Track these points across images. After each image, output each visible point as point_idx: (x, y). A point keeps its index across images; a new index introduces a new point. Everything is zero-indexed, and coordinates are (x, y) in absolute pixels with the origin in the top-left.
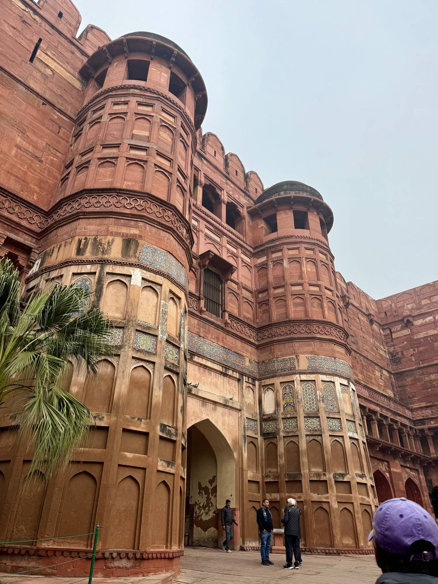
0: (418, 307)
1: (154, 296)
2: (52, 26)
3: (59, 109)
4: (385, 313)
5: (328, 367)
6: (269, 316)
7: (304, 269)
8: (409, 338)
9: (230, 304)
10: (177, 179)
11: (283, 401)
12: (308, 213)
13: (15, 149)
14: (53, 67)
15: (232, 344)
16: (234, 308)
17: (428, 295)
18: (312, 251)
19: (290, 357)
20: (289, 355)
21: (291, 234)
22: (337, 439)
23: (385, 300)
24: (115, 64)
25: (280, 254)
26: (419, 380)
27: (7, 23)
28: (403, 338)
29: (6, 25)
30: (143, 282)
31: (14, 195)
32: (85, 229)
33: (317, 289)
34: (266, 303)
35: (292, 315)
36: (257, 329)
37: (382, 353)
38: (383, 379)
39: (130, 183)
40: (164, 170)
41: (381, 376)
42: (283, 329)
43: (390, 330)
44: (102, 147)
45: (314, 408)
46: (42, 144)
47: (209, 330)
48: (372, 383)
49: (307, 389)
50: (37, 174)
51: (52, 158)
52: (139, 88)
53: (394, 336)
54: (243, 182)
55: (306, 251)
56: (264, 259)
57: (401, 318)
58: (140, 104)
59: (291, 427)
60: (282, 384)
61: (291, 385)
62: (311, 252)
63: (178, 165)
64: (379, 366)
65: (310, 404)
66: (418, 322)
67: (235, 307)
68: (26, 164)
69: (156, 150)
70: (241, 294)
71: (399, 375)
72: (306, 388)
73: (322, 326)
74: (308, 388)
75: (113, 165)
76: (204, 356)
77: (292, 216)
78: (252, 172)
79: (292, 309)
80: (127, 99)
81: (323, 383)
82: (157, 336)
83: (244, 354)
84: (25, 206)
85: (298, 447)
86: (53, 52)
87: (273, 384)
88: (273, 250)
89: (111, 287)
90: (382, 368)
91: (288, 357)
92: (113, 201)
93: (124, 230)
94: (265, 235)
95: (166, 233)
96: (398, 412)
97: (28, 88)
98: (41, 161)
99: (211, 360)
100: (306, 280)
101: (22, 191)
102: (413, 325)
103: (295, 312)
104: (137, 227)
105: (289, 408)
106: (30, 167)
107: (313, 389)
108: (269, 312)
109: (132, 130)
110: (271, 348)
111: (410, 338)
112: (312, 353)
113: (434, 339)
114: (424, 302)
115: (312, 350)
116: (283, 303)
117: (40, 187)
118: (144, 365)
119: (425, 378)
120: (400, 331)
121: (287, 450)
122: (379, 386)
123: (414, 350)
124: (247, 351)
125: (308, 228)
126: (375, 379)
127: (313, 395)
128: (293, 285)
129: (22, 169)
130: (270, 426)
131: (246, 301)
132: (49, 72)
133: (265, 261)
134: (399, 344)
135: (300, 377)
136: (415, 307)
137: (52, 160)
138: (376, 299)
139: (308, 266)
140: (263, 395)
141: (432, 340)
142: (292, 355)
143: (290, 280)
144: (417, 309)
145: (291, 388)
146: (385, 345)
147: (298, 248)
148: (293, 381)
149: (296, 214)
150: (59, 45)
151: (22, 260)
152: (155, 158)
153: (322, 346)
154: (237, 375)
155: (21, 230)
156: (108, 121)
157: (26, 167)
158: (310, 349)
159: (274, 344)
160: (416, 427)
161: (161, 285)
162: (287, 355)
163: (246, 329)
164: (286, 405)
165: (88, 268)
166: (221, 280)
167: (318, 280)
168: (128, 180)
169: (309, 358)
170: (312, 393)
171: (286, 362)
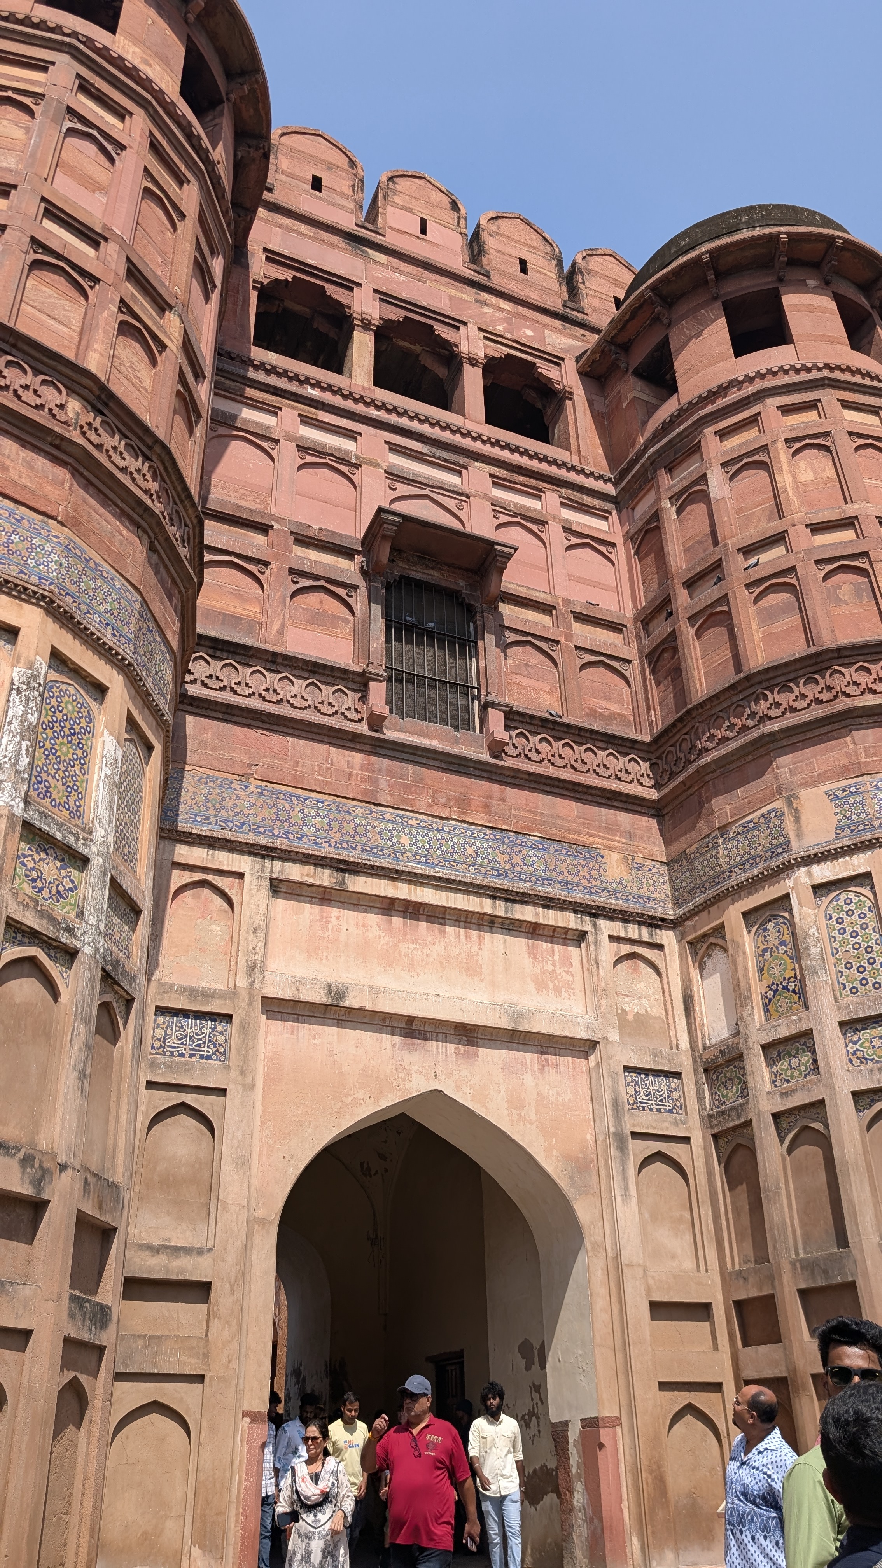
6: (683, 687)
7: (784, 480)
9: (519, 679)
10: (35, 242)
11: (761, 980)
12: (781, 289)
15: (535, 813)
16: (534, 690)
18: (810, 412)
19: (764, 810)
20: (763, 802)
21: (723, 378)
33: (843, 535)
34: (669, 646)
35: (758, 656)
47: (420, 780)
49: (843, 915)
54: (557, 286)
56: (649, 500)
59: (796, 1073)
61: (782, 913)
62: (805, 417)
63: (46, 201)
67: (545, 686)
70: (570, 637)
72: (839, 909)
76: (398, 872)
79: (753, 634)
83: (598, 842)
85: (829, 1145)
88: (673, 456)
91: (758, 814)
94: (642, 423)
103: (770, 639)
105: (783, 1002)
107: (865, 910)
108: (680, 674)
110: (699, 797)
112: (845, 772)
115: (844, 761)
124: (611, 829)
125: (792, 342)
128: (750, 550)
131: (596, 658)
133: (653, 507)
135: (810, 875)
140: (695, 976)
142: (773, 800)
143: (734, 536)
145: (781, 924)
147: (752, 421)
148: (787, 897)
149: (735, 308)
154: (569, 920)
158: (836, 757)
159: (708, 779)
162: (755, 809)
164: (770, 994)
166: (469, 607)
167: (847, 500)
169: (839, 793)
170: (864, 927)
171: (756, 833)
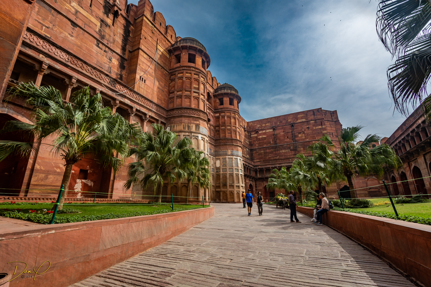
1: (203, 142)
2: (159, 31)
3: (165, 69)
4: (250, 127)
5: (236, 154)
6: (219, 136)
8: (256, 137)
11: (223, 163)
12: (234, 99)
14: (161, 51)
20: (225, 149)
21: (228, 107)
22: (237, 175)
23: (250, 122)
24: (184, 53)
25: (224, 114)
26: (258, 152)
27: (149, 35)
30: (201, 138)
32: (184, 121)
34: (218, 131)
35: (227, 137)
36: (215, 140)
37: (247, 142)
38: (246, 151)
39: (195, 106)
42: (224, 141)
43: (251, 134)
45: (232, 166)
46: (163, 85)
51: (166, 89)
53: (252, 136)
55: (233, 114)
56: (218, 115)
57: (255, 130)
58: (195, 74)
59: (224, 171)
60: (223, 159)
65: (230, 165)
66: (260, 132)
69: (201, 93)
71: (251, 150)
73: (236, 141)
74: (230, 160)
75: (190, 99)
77: (229, 100)
80: (191, 72)
81: (235, 159)
85: (226, 177)
86: (161, 44)
87: (220, 158)
89: (193, 139)
90: (246, 148)
93: (195, 122)
94: (219, 105)
97: (158, 63)
98: (164, 92)
100: (232, 125)
103: (228, 135)
104: (198, 121)
107: (232, 161)
108: (219, 134)
109: (193, 85)
110: (219, 147)
120: (254, 134)
121: (223, 177)
123: (258, 142)
128: (228, 126)
132: (161, 53)
134: (253, 139)
135: (228, 157)
138: (247, 121)
139: (233, 120)
140: (216, 161)
143: (227, 124)
144: (261, 127)
145: (225, 160)
146: (248, 139)
148: (226, 158)
150: (162, 39)
152: (201, 96)
153: (235, 147)
156: (185, 80)
158: (232, 148)
159: (221, 146)
160: (255, 168)
161: (204, 138)
164: (223, 165)
165: (187, 134)
167: (236, 125)
168: (194, 104)
169: (231, 151)
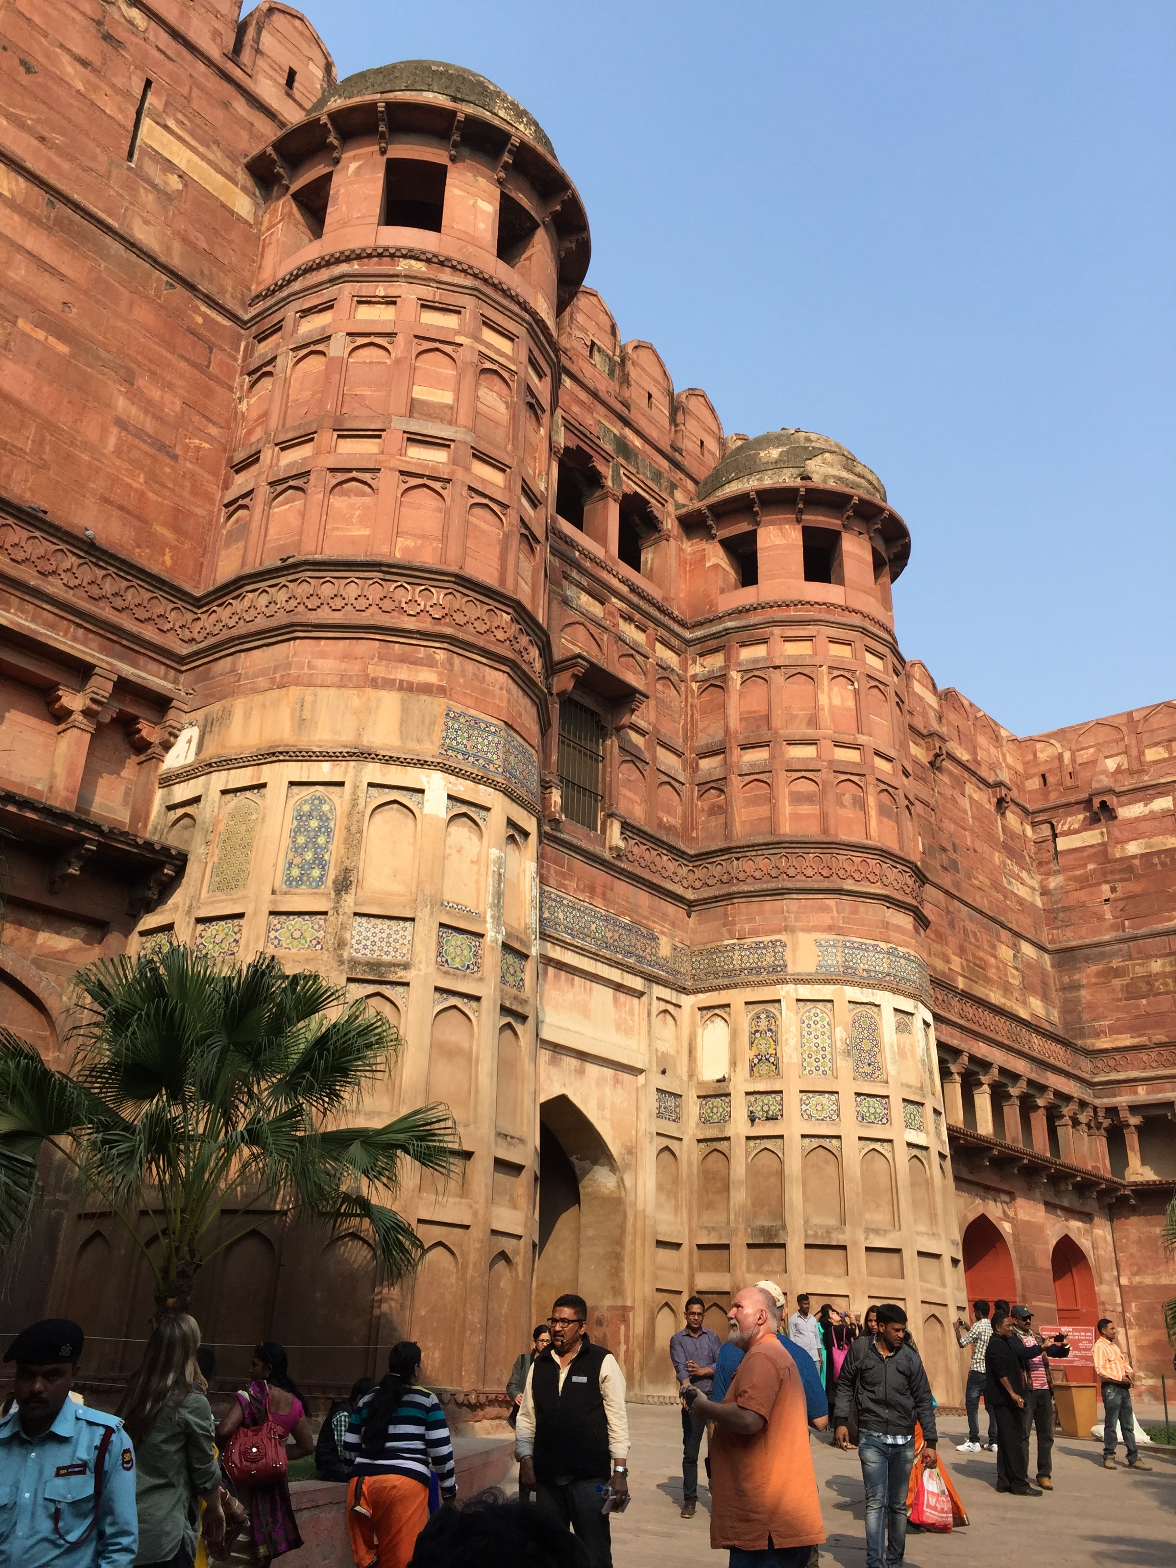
0: (1136, 767)
1: (475, 838)
2: (175, 34)
3: (207, 296)
4: (1043, 776)
5: (866, 967)
6: (726, 823)
7: (823, 699)
8: (1101, 853)
9: (624, 791)
10: (522, 520)
11: (750, 1049)
12: (843, 534)
13: (115, 430)
14: (183, 166)
15: (627, 901)
16: (633, 802)
17: (1163, 735)
18: (849, 648)
19: (773, 938)
20: (773, 932)
21: (795, 596)
22: (877, 1146)
23: (1046, 739)
24: (353, 166)
25: (760, 651)
26: (1117, 973)
27: (69, 51)
28: (1086, 854)
29: (65, 59)
30: (450, 803)
31: (123, 562)
32: (310, 666)
33: (853, 756)
34: (718, 785)
35: (787, 828)
36: (692, 856)
37: (1022, 892)
38: (1020, 966)
39: (410, 543)
40: (491, 499)
41: (1015, 956)
42: (762, 862)
43: (1053, 827)
44: (335, 436)
45: (827, 1069)
46: (172, 405)
47: (570, 869)
48: (988, 980)
49: (811, 1023)
50: (167, 493)
51: (197, 441)
52: (423, 257)
53: (1063, 844)
54: (667, 426)
55: (832, 645)
56: (716, 661)
57: (1084, 796)
58: (426, 305)
59: (766, 1115)
60: (751, 1007)
61: (773, 1010)
62: (844, 651)
63: (523, 479)
64: (1010, 930)
65: (817, 1060)
66: (1129, 812)
67: (637, 798)
68: (141, 469)
69: (472, 447)
70: (655, 758)
71: (1065, 956)
72: (810, 1018)
73: (860, 859)
74: (814, 1018)
75: (366, 488)
76: (557, 939)
77: (800, 542)
78: (693, 393)
79: (786, 808)
80: (392, 290)
81: (852, 1006)
82: (482, 936)
83: (657, 928)
84: (146, 586)
85: (782, 1162)
86: (180, 116)
87: (728, 1005)
88: (744, 636)
89: (378, 817)
90: (1020, 936)
91: (766, 939)
92: (374, 592)
93: (403, 673)
94: (722, 591)
95: (497, 673)
96: (1052, 1061)
97: (131, 245)
98: (175, 457)
99: (577, 947)
100: (827, 730)
101: (139, 546)
102: (1116, 817)
103: (795, 817)
104: (431, 663)
105: (764, 1068)
106: (152, 478)
107: (825, 1023)
108: (726, 812)
109: (410, 390)
110: (726, 911)
111: (1105, 852)
112: (830, 929)
113: (1168, 860)
114: (1151, 755)
115: (829, 922)
116: (765, 789)
117: (177, 529)
118: (460, 1006)
119: (1134, 969)
120: (1076, 832)
122: (1006, 989)
123: (1113, 890)
124: (664, 917)
125: (841, 582)
126: (998, 968)
127: (826, 1037)
128: (791, 743)
129: (135, 485)
130: (715, 1110)
131: (666, 779)
132: (175, 183)
133: (721, 668)
134: (1074, 868)
136: (1125, 766)
137: (198, 449)
138: (1020, 736)
139: (836, 689)
140: (700, 1031)
141: (1163, 864)
142: (779, 932)
143: (783, 727)
144: (1131, 772)
145: (770, 1017)
146: (1034, 868)
147: (809, 639)
148: (779, 1001)
149: (808, 533)
150: (194, 89)
151: (148, 731)
152: (468, 469)
153: (855, 912)
154: (637, 983)
155: (142, 651)
156: (346, 356)
157: (142, 480)
158: (826, 919)
159: (735, 901)
160: (1097, 1102)
161: (488, 809)
162: (766, 934)
163: (665, 858)
164: (756, 1061)
165: (324, 771)
166: (603, 728)
167: (860, 731)
168: (406, 533)
169: (823, 942)
170: (823, 1034)
171: (764, 951)
